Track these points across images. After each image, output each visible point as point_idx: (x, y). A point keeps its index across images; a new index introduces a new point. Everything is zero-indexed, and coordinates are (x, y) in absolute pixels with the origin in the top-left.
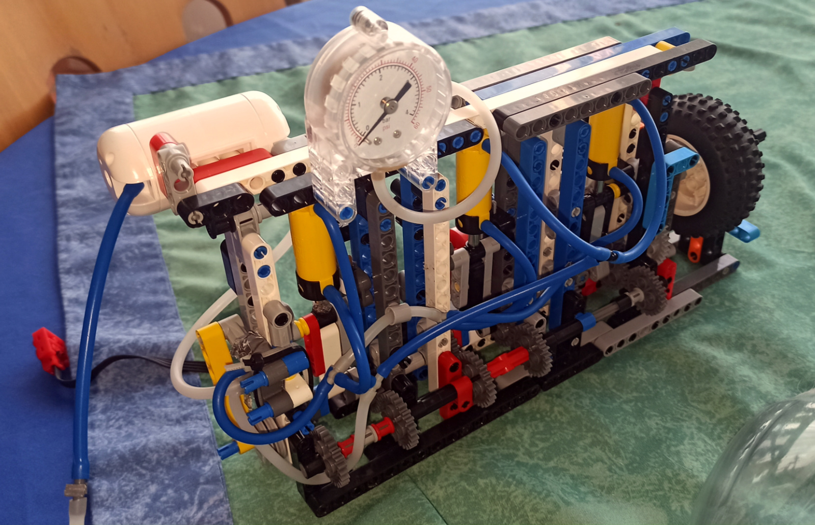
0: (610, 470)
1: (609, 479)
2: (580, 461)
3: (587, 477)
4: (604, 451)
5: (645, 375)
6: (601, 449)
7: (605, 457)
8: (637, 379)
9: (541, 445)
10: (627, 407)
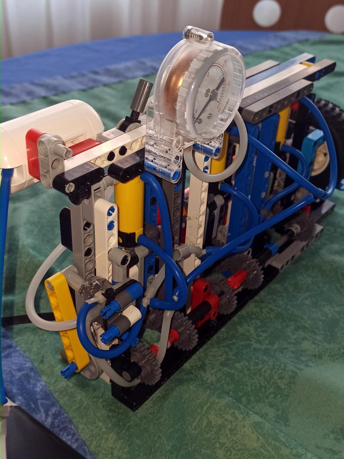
0: (315, 344)
1: (317, 350)
2: (294, 341)
3: (302, 351)
4: (305, 332)
5: (310, 280)
6: (303, 331)
7: (307, 336)
8: (305, 284)
9: (264, 335)
10: (307, 302)
